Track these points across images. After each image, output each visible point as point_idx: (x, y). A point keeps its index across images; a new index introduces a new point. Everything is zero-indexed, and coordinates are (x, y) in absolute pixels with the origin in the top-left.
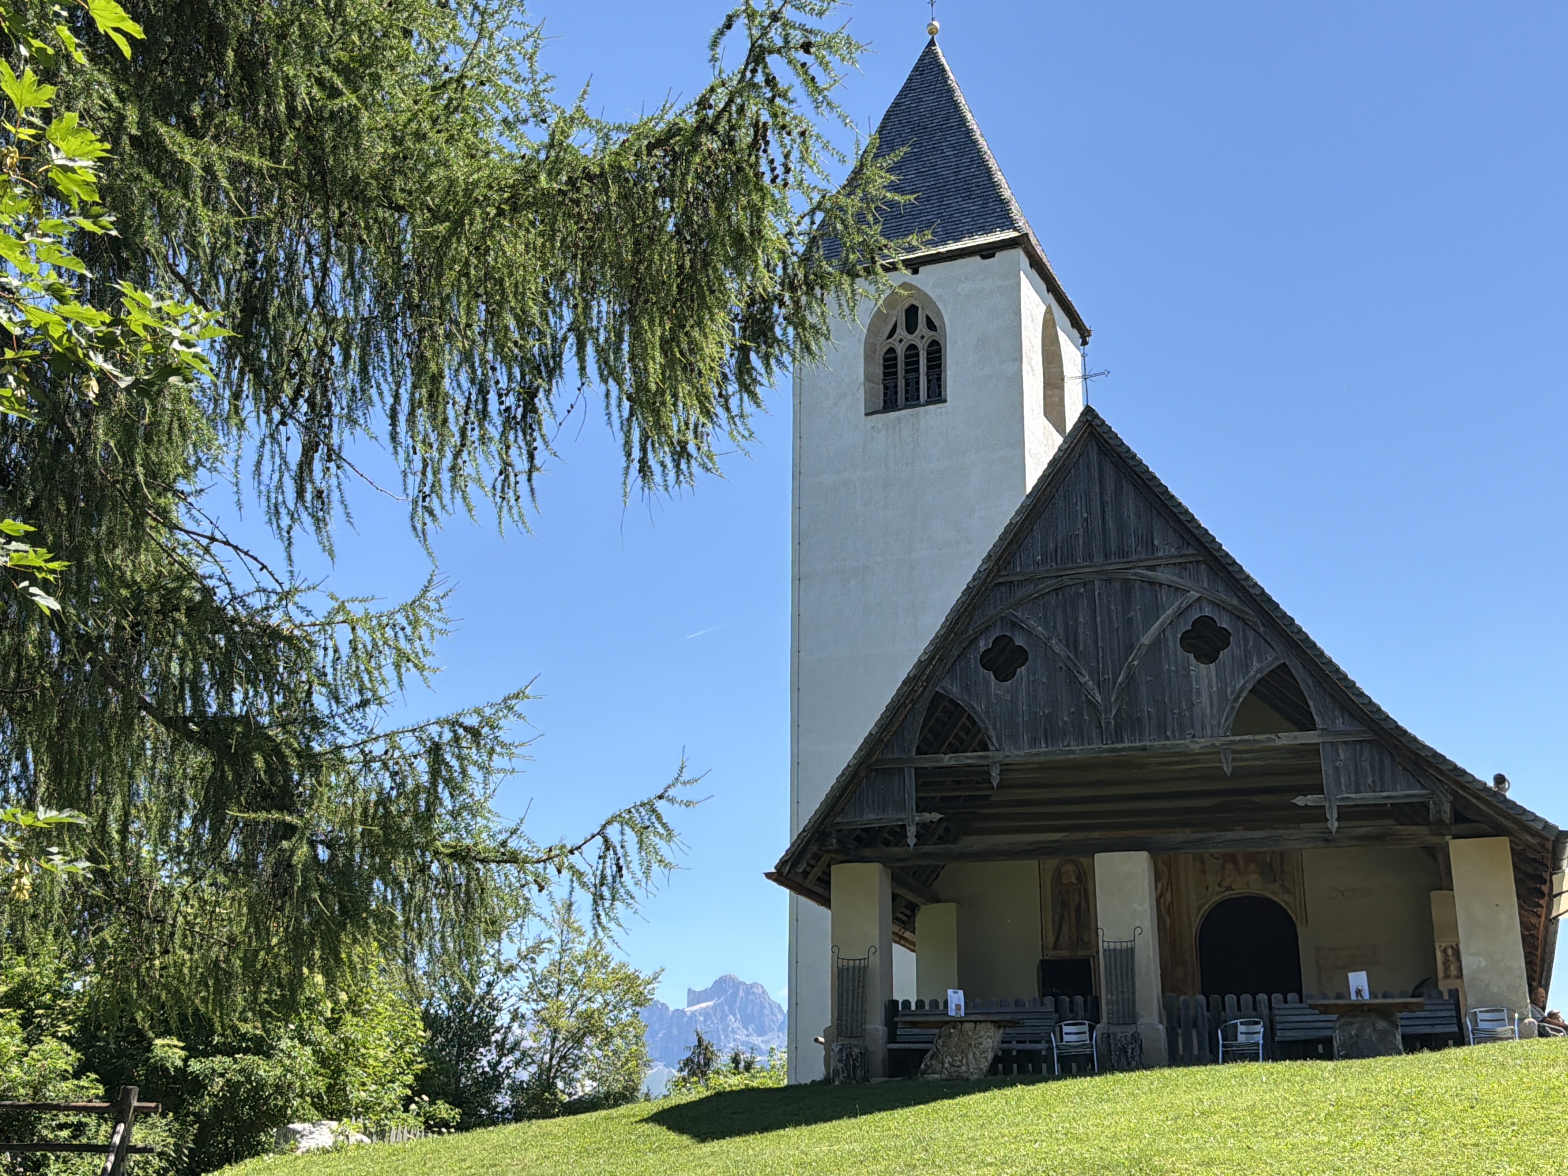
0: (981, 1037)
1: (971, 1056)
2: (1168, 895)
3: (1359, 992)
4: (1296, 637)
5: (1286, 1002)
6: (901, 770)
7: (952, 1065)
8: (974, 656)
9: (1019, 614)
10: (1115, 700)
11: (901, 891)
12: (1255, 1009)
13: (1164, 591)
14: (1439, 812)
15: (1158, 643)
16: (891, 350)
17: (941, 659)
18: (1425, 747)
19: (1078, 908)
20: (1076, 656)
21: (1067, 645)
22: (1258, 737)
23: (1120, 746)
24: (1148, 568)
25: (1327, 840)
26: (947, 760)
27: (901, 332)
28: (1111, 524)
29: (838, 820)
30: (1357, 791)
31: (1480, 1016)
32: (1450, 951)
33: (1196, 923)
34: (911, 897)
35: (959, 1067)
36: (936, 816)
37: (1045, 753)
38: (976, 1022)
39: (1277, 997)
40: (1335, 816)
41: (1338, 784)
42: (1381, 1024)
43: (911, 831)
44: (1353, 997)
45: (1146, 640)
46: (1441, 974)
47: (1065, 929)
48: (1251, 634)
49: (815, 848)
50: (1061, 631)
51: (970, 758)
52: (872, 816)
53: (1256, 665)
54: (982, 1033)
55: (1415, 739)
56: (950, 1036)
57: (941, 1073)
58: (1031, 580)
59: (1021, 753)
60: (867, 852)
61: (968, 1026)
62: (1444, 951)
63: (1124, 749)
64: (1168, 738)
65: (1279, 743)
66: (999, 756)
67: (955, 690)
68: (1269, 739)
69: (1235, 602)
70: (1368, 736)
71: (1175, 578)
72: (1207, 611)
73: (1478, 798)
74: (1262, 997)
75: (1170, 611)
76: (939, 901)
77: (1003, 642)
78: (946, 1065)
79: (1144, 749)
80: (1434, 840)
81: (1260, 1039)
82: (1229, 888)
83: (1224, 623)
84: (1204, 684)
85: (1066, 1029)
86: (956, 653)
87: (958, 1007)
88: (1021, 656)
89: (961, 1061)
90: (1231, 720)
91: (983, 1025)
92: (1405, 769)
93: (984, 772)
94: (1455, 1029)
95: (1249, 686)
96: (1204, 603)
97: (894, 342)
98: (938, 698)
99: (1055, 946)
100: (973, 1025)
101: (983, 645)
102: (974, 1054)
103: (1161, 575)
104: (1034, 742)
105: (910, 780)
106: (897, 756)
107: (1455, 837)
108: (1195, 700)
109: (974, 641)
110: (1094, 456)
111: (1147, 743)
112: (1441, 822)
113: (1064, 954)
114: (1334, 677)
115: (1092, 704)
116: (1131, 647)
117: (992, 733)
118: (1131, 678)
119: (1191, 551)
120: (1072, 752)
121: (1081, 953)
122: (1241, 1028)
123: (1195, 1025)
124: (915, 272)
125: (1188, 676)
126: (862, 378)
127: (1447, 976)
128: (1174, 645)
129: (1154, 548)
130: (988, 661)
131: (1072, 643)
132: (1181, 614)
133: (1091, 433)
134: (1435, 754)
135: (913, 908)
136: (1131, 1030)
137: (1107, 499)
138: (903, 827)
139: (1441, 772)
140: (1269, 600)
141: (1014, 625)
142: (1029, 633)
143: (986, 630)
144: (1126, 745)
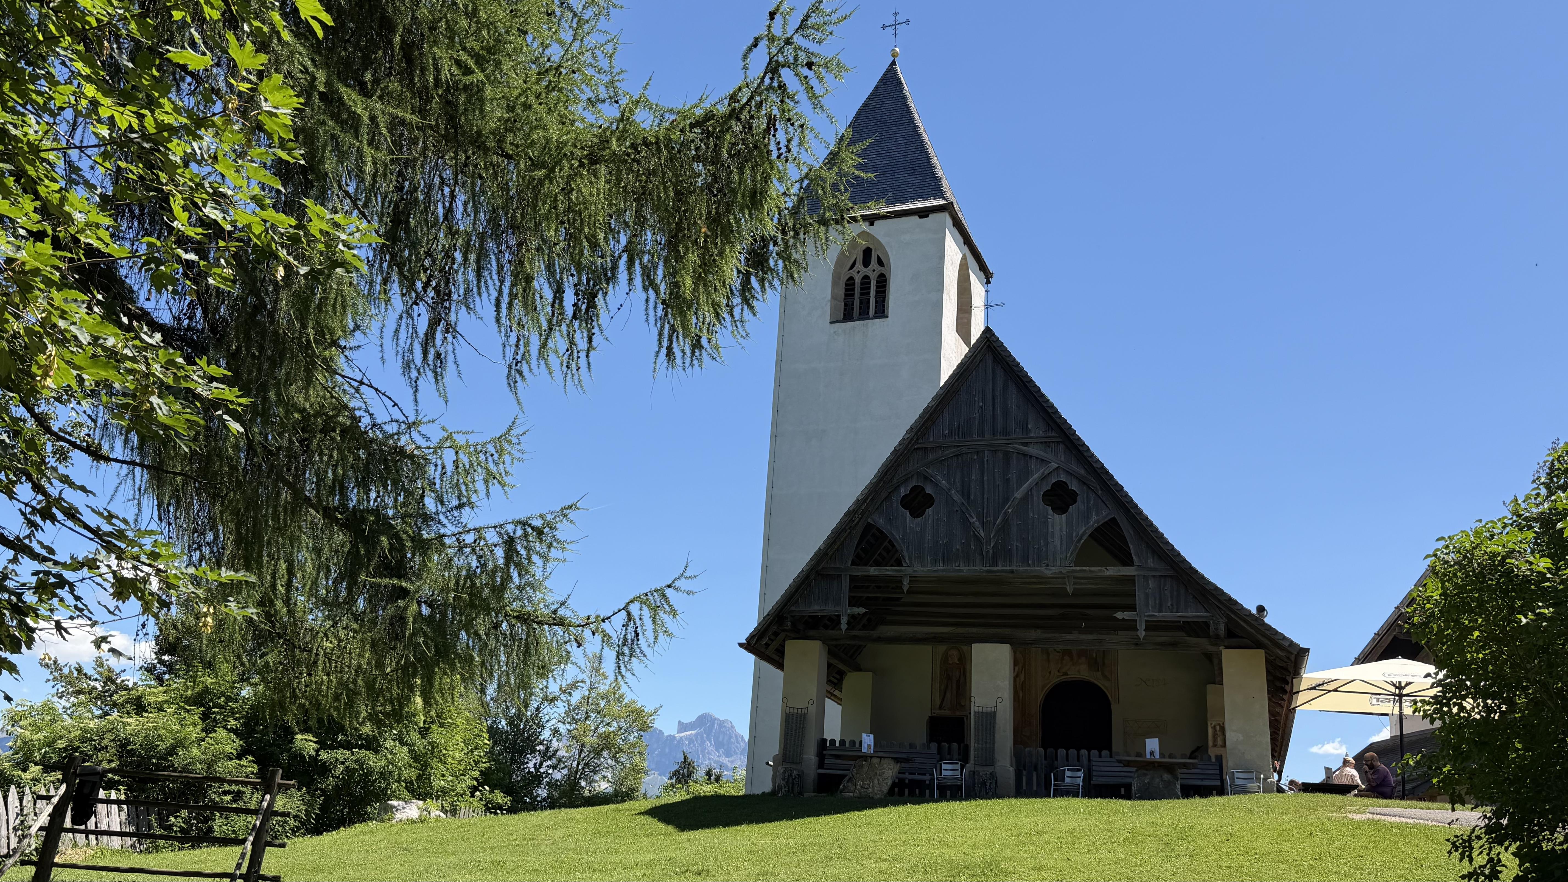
0: (884, 769)
1: (876, 781)
2: (1022, 677)
3: (1152, 753)
4: (1123, 500)
5: (1100, 756)
6: (839, 576)
7: (862, 787)
8: (896, 499)
9: (930, 471)
10: (994, 536)
11: (834, 662)
12: (1078, 760)
13: (1034, 461)
14: (1216, 629)
15: (1026, 498)
16: (851, 278)
17: (872, 499)
18: (1209, 583)
19: (958, 681)
20: (968, 503)
21: (963, 495)
22: (1093, 568)
23: (995, 569)
24: (1023, 444)
25: (1137, 644)
26: (873, 571)
27: (859, 266)
28: (998, 411)
29: (793, 608)
30: (1160, 611)
31: (1237, 775)
32: (1218, 728)
33: (1041, 697)
34: (841, 666)
35: (867, 789)
36: (862, 610)
37: (943, 571)
38: (881, 758)
39: (1094, 752)
40: (1143, 627)
41: (1147, 605)
42: (1166, 776)
43: (844, 620)
44: (1148, 756)
45: (1018, 495)
46: (1210, 743)
47: (948, 695)
48: (1092, 496)
49: (774, 628)
50: (958, 485)
51: (889, 571)
52: (816, 607)
53: (1094, 517)
54: (885, 766)
55: (1203, 577)
56: (862, 766)
57: (854, 792)
58: (940, 447)
59: (925, 569)
60: (812, 633)
61: (875, 761)
62: (1214, 728)
63: (998, 571)
64: (1029, 565)
65: (1107, 573)
66: (909, 570)
67: (880, 521)
68: (1100, 571)
69: (1082, 472)
70: (1171, 573)
71: (1042, 453)
72: (1063, 478)
73: (1245, 621)
74: (1084, 752)
75: (1036, 476)
76: (860, 670)
77: (917, 491)
78: (859, 787)
79: (1012, 572)
80: (1211, 649)
81: (1080, 782)
82: (1065, 674)
83: (1074, 486)
84: (1057, 528)
85: (944, 766)
86: (884, 495)
87: (869, 746)
88: (929, 501)
89: (869, 785)
90: (1074, 555)
91: (886, 760)
92: (1194, 597)
93: (898, 581)
94: (1219, 783)
95: (1089, 532)
96: (1061, 472)
97: (853, 273)
98: (869, 527)
99: (940, 708)
100: (879, 759)
101: (903, 491)
102: (878, 780)
103: (1033, 450)
104: (935, 562)
105: (846, 584)
106: (838, 566)
107: (1227, 647)
108: (1050, 540)
109: (897, 487)
110: (990, 362)
111: (1014, 568)
112: (1217, 637)
113: (946, 713)
114: (1148, 529)
115: (978, 539)
116: (1007, 500)
117: (905, 554)
118: (1006, 521)
119: (1053, 434)
120: (961, 571)
121: (958, 713)
122: (1068, 773)
123: (1036, 769)
124: (872, 224)
125: (1046, 522)
126: (829, 297)
127: (1215, 745)
128: (1037, 499)
129: (1028, 431)
130: (906, 503)
131: (965, 493)
132: (1044, 478)
133: (989, 346)
134: (1216, 588)
135: (842, 674)
136: (990, 770)
137: (997, 393)
138: (839, 616)
139: (1219, 601)
140: (1107, 472)
141: (926, 478)
142: (936, 485)
143: (906, 481)
144: (999, 568)
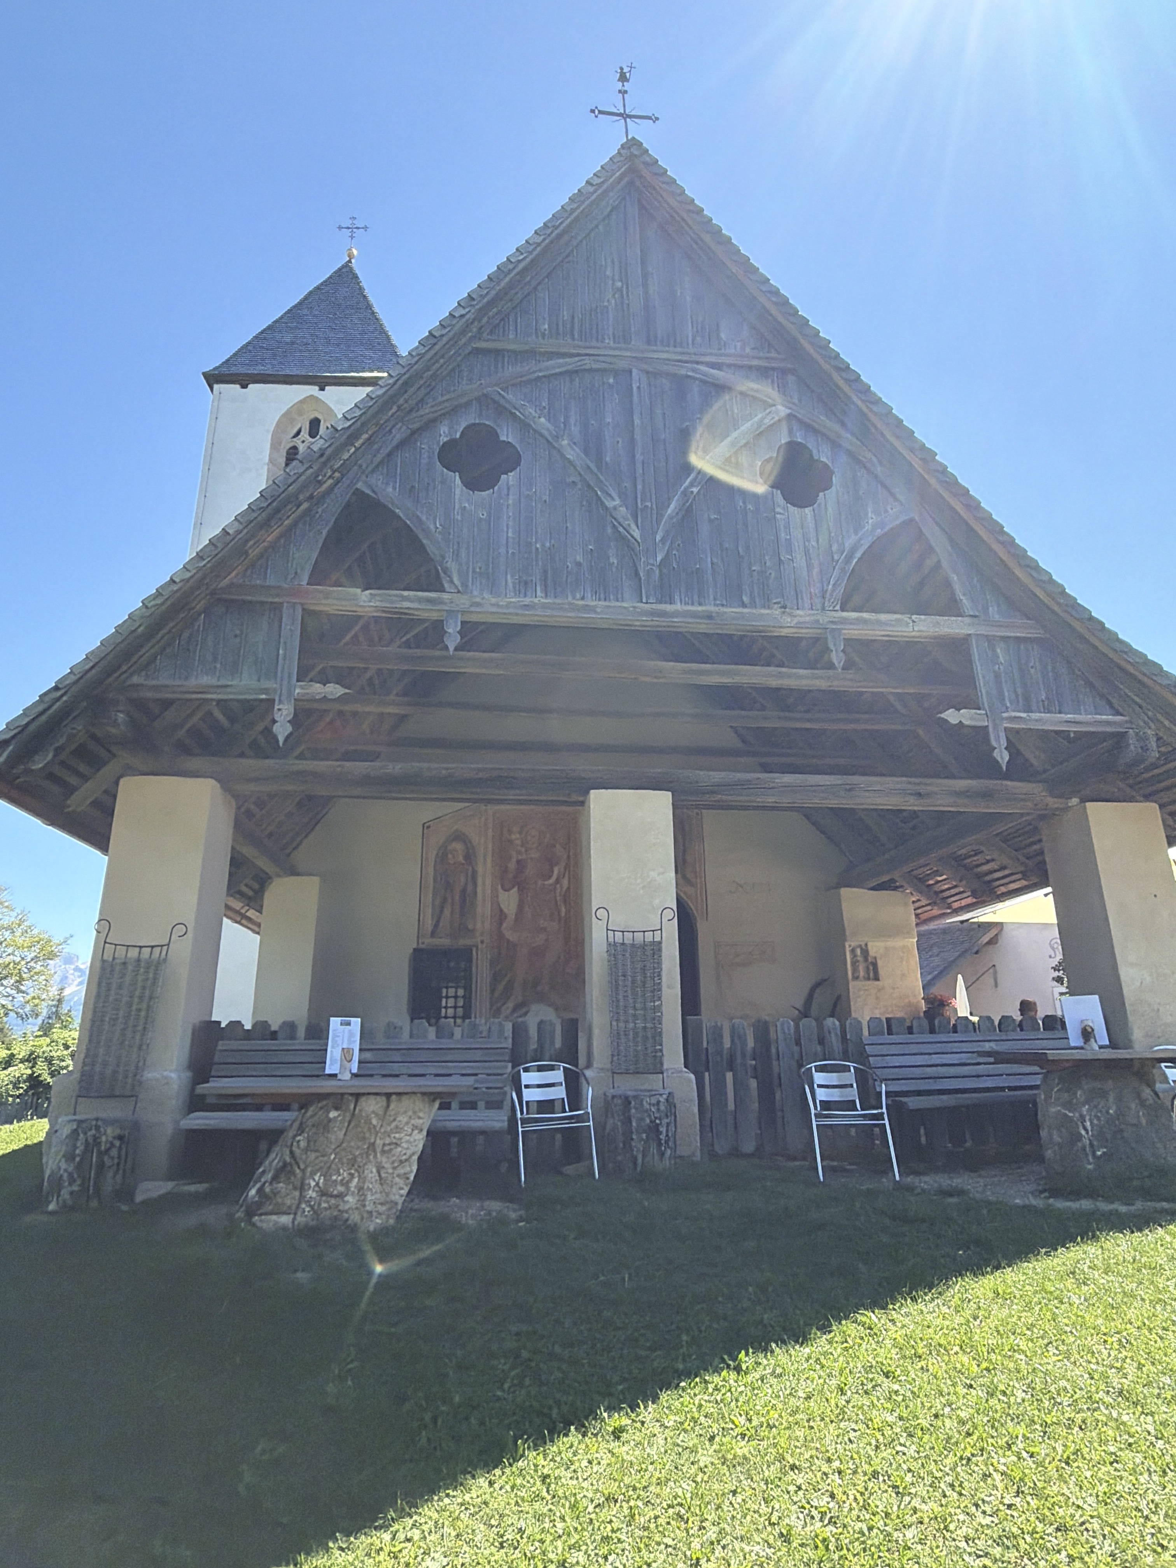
0: (398, 1129)
1: (371, 1172)
6: (277, 607)
7: (323, 1193)
8: (428, 447)
9: (510, 397)
10: (663, 540)
13: (737, 398)
20: (599, 468)
21: (586, 451)
22: (884, 616)
23: (669, 608)
24: (713, 365)
26: (364, 600)
27: (304, 434)
28: (657, 302)
29: (135, 680)
30: (1029, 710)
35: (341, 1196)
36: (334, 690)
38: (388, 1095)
40: (1004, 743)
41: (1001, 697)
43: (284, 715)
47: (447, 912)
48: (863, 476)
50: (575, 430)
51: (409, 601)
52: (206, 680)
53: (872, 519)
54: (403, 1119)
58: (530, 353)
59: (501, 603)
61: (371, 1106)
62: (853, 951)
63: (676, 614)
64: (744, 605)
65: (914, 629)
66: (463, 601)
67: (389, 491)
68: (899, 622)
70: (1038, 633)
71: (754, 385)
72: (802, 436)
75: (746, 427)
76: (298, 874)
77: (479, 433)
78: (311, 1193)
79: (707, 616)
83: (823, 455)
84: (798, 534)
85: (526, 1078)
87: (347, 1054)
88: (509, 458)
89: (346, 1184)
90: (841, 589)
91: (406, 1102)
92: (1090, 686)
93: (434, 625)
95: (865, 545)
96: (797, 424)
97: (297, 441)
98: (360, 499)
100: (383, 1101)
101: (444, 433)
102: (379, 1168)
103: (734, 378)
104: (524, 587)
105: (292, 625)
106: (271, 581)
107: (1086, 799)
108: (784, 555)
109: (431, 424)
111: (711, 609)
113: (443, 942)
115: (624, 541)
116: (686, 469)
117: (452, 565)
118: (686, 511)
119: (775, 354)
121: (463, 942)
124: (322, 389)
125: (773, 520)
129: (721, 342)
130: (452, 457)
131: (594, 449)
132: (762, 433)
133: (631, 183)
135: (262, 881)
137: (653, 269)
138: (268, 703)
141: (501, 410)
142: (524, 426)
143: (454, 411)
144: (678, 607)
